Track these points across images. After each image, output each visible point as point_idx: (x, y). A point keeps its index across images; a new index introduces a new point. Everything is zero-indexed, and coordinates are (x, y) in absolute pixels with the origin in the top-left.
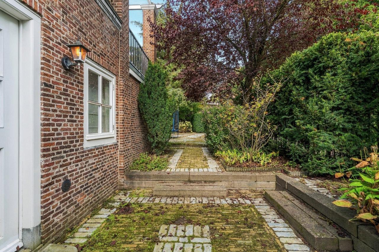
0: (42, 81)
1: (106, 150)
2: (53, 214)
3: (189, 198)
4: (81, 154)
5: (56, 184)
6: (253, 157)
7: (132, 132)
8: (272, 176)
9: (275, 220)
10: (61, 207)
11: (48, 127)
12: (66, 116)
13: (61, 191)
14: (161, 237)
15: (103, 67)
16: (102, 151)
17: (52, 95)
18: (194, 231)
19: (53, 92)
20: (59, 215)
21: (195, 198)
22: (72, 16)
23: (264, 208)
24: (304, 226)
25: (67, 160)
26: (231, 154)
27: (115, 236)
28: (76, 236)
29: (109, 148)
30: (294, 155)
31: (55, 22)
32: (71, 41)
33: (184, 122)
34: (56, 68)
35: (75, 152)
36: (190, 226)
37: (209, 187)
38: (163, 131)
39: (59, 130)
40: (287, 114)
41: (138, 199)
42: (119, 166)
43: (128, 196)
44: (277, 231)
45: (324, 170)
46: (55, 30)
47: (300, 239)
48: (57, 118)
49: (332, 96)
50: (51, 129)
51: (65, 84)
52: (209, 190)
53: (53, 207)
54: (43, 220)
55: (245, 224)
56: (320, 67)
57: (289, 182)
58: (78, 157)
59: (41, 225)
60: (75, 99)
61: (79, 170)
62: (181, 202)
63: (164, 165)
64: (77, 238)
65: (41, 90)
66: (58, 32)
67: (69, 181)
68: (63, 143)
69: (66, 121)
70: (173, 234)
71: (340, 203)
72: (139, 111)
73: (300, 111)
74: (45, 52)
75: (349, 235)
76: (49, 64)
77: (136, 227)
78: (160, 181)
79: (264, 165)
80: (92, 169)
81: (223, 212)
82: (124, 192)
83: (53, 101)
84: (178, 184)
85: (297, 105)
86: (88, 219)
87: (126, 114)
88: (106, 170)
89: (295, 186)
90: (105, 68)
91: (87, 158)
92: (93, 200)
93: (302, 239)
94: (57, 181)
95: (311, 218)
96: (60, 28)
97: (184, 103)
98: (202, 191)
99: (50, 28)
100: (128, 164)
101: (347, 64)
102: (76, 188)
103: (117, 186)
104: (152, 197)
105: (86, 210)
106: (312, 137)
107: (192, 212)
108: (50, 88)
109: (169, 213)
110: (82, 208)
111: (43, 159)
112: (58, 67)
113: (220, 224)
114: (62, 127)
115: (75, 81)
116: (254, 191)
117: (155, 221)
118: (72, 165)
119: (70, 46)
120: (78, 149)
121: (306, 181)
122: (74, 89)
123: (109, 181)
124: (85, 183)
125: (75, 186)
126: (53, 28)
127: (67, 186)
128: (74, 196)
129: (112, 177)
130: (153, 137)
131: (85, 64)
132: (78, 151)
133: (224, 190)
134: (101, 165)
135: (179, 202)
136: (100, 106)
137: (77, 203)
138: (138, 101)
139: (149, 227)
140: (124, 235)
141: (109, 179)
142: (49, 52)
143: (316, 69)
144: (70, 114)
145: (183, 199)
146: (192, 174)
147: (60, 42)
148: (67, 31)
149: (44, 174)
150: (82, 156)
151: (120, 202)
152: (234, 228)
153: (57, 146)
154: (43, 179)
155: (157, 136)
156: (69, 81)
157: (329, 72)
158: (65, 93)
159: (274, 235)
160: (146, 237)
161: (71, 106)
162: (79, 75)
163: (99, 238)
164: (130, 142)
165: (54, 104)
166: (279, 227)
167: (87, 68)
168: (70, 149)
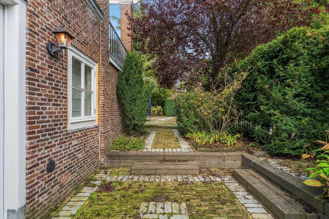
0: (28, 66)
1: (88, 132)
2: (38, 194)
3: (165, 177)
4: (65, 137)
5: (41, 165)
6: (221, 138)
7: (111, 116)
8: (238, 155)
9: (245, 196)
10: (46, 187)
11: (34, 110)
12: (50, 100)
13: (46, 172)
14: (142, 215)
15: (85, 55)
16: (85, 133)
17: (38, 80)
18: (172, 208)
19: (38, 76)
20: (44, 195)
21: (170, 176)
22: (57, 4)
23: (233, 185)
24: (274, 202)
25: (51, 142)
26: (200, 136)
27: (98, 214)
28: (60, 215)
29: (90, 130)
30: (258, 136)
31: (40, 8)
32: (56, 28)
33: (156, 106)
34: (41, 53)
35: (59, 134)
36: (168, 203)
37: (182, 166)
38: (139, 115)
39: (44, 113)
40: (251, 100)
41: (118, 177)
42: (99, 147)
43: (108, 174)
44: (248, 208)
45: (286, 151)
46: (40, 16)
47: (270, 215)
48: (42, 102)
49: (294, 84)
50: (36, 113)
51: (50, 69)
52: (183, 168)
53: (38, 188)
54: (28, 201)
55: (218, 201)
56: (283, 59)
57: (254, 161)
58: (62, 139)
59: (27, 206)
60: (59, 84)
61: (63, 151)
62: (158, 180)
63: (140, 146)
64: (62, 216)
65: (26, 74)
66: (43, 19)
67: (54, 162)
68: (47, 125)
69: (51, 104)
70: (153, 211)
71: (310, 182)
72: (118, 96)
73: (263, 97)
74: (30, 37)
75: (316, 211)
76: (34, 49)
77: (118, 204)
78: (138, 161)
79: (230, 146)
80: (75, 150)
81: (198, 189)
82: (105, 171)
83: (38, 85)
84: (155, 163)
85: (261, 92)
86: (72, 197)
87: (106, 98)
88: (88, 151)
89: (261, 165)
90: (87, 56)
91: (71, 139)
92: (76, 179)
93: (272, 214)
94: (42, 163)
95: (278, 194)
96: (45, 15)
97: (155, 90)
98: (176, 169)
99: (35, 14)
100: (108, 145)
101: (308, 56)
102: (61, 168)
103: (98, 165)
104: (131, 175)
105: (70, 189)
106: (275, 121)
107: (168, 189)
108: (35, 73)
109: (148, 191)
110: (65, 187)
111: (28, 142)
112: (43, 53)
113: (196, 201)
114: (47, 110)
115: (60, 67)
116: (223, 169)
117: (135, 199)
118: (56, 147)
119: (55, 33)
120: (62, 132)
121: (270, 160)
122: (59, 74)
123: (91, 161)
124: (69, 163)
125: (59, 167)
126: (38, 15)
127: (51, 167)
128: (58, 176)
129: (93, 157)
130: (131, 120)
131: (69, 51)
132: (63, 134)
133: (197, 168)
134: (83, 146)
135: (156, 180)
136: (82, 91)
137: (61, 182)
138: (117, 87)
139: (130, 205)
140: (107, 213)
141: (91, 159)
142: (34, 37)
143: (279, 60)
144: (54, 99)
145: (159, 177)
146: (167, 154)
147: (45, 28)
148: (51, 19)
149: (29, 156)
150: (66, 138)
151: (101, 180)
152: (209, 204)
153: (42, 129)
154: (28, 161)
155: (134, 119)
156: (54, 66)
157: (292, 63)
158: (50, 78)
159: (246, 211)
160: (128, 214)
161: (56, 91)
162: (63, 61)
163: (82, 216)
164: (109, 125)
165: (40, 88)
166: (249, 203)
167: (70, 55)
168: (55, 131)
